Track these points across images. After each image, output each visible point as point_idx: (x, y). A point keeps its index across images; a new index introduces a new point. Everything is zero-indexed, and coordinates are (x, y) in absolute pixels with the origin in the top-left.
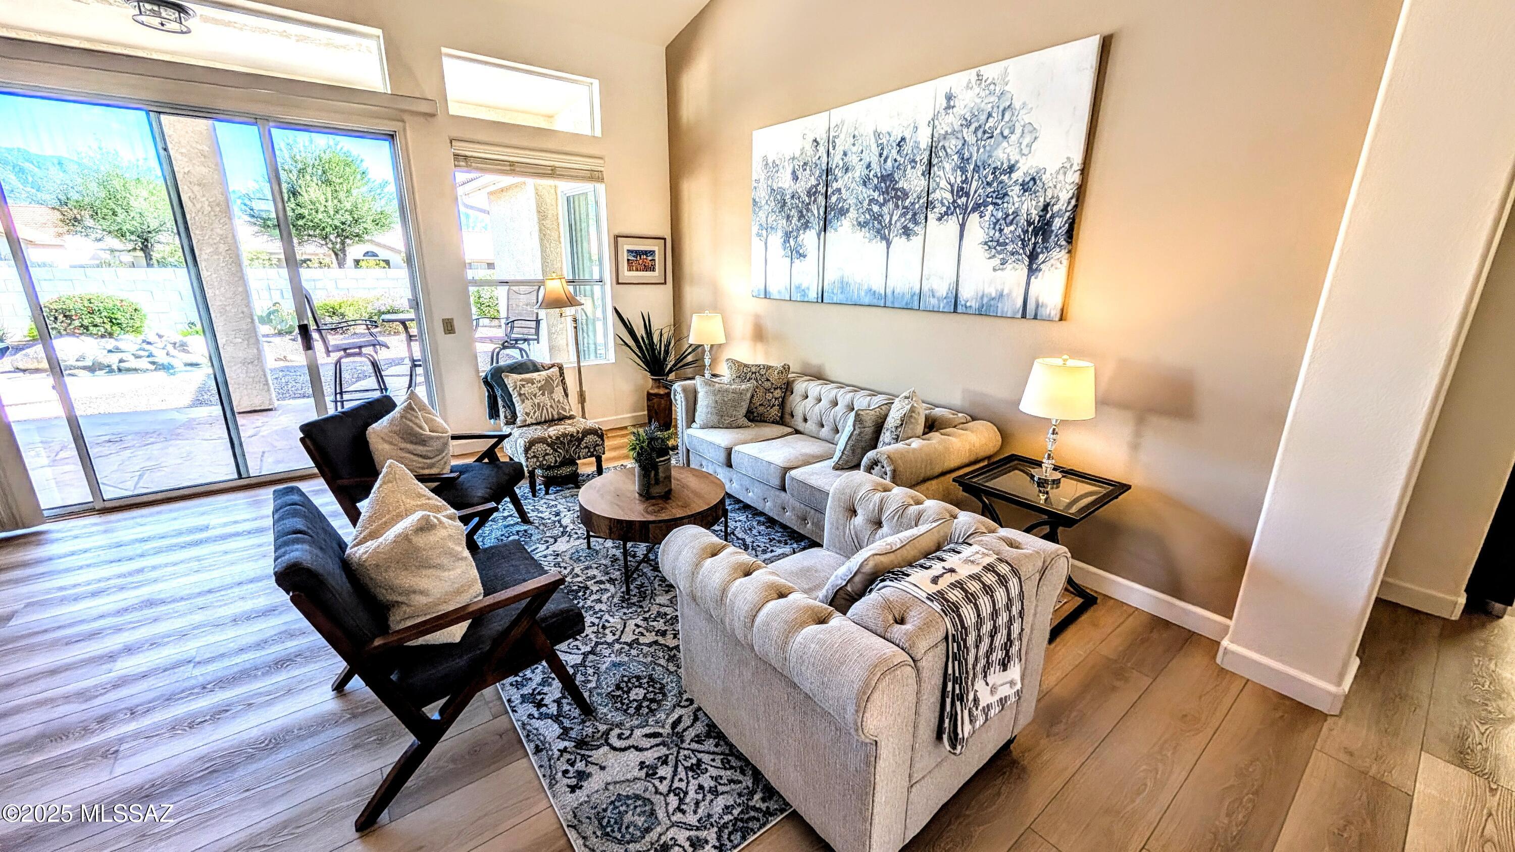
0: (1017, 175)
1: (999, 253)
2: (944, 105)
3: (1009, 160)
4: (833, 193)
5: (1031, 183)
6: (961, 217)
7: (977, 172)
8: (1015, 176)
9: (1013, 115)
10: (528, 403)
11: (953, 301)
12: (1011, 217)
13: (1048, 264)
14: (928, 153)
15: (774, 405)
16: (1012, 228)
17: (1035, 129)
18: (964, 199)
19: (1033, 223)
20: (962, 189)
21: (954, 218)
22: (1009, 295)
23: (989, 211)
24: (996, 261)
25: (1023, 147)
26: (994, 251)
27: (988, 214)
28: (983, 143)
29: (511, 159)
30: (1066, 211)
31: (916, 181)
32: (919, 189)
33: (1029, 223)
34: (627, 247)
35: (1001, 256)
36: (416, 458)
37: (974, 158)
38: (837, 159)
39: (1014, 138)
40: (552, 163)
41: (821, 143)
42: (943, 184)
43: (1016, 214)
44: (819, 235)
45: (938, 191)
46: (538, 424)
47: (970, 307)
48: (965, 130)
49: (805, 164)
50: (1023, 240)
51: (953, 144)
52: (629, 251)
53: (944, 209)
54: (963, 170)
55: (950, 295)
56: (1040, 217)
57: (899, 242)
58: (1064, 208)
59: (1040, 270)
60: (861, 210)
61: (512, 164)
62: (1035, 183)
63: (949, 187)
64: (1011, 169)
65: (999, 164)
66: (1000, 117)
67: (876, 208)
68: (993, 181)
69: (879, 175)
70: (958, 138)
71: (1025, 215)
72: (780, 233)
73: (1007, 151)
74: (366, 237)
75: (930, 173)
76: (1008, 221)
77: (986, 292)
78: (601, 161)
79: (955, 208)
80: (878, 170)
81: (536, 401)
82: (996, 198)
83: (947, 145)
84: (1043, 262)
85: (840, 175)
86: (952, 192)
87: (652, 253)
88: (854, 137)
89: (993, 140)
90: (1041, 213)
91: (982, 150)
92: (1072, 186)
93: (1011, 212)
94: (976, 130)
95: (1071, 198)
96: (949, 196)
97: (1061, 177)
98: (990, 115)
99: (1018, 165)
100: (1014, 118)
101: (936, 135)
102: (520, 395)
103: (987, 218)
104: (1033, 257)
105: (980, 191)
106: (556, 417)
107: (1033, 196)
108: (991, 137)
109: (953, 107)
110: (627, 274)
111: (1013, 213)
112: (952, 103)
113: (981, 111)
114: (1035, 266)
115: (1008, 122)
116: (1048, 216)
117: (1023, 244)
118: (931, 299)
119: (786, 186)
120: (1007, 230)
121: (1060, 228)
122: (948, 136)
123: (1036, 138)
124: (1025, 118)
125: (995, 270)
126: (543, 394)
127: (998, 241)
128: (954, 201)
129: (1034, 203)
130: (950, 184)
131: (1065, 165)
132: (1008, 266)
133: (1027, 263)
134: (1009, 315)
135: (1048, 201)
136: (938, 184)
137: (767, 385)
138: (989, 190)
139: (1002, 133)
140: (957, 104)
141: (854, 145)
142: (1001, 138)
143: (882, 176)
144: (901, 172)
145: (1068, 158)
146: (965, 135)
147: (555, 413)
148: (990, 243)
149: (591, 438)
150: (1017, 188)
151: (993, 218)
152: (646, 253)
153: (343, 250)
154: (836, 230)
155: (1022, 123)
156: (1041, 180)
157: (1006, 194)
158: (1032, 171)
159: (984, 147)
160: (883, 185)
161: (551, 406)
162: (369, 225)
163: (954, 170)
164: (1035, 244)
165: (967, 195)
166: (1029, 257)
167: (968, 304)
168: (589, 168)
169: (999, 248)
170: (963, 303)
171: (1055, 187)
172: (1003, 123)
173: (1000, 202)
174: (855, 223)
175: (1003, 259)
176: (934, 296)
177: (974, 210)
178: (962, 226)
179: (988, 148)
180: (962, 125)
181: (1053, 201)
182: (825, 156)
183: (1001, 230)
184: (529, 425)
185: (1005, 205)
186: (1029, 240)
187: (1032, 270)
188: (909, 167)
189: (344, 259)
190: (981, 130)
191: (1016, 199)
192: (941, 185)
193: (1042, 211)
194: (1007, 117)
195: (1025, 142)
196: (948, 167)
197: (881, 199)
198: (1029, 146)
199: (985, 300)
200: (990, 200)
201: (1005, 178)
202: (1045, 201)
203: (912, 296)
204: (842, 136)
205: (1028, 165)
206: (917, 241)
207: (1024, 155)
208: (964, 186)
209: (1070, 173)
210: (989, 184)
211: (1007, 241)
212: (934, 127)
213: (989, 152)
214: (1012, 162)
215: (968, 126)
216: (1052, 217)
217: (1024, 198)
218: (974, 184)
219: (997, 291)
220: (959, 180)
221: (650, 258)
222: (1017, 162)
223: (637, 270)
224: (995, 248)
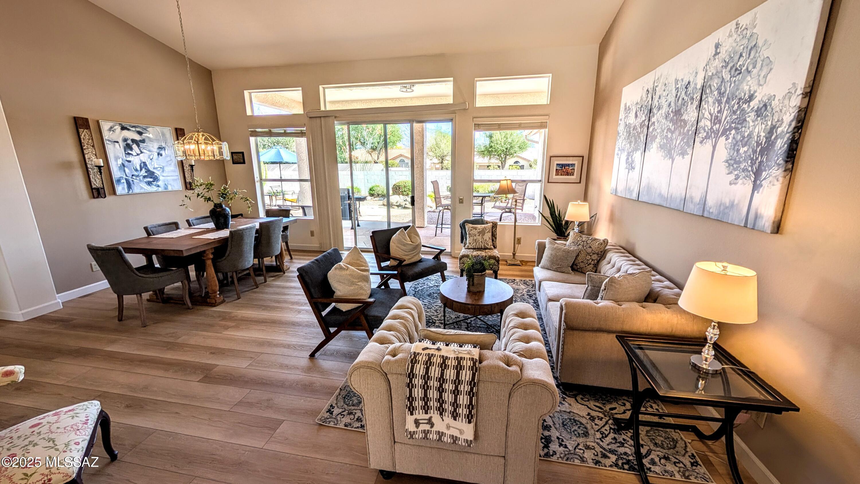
0: (754, 104)
1: (735, 169)
2: (714, 53)
3: (750, 91)
4: (651, 126)
5: (764, 109)
6: (714, 140)
7: (728, 103)
8: (752, 104)
9: (757, 52)
10: (472, 238)
11: (702, 206)
12: (746, 139)
13: (768, 181)
14: (701, 91)
15: (590, 264)
16: (745, 149)
17: (771, 61)
18: (717, 126)
19: (761, 144)
20: (717, 117)
21: (710, 141)
22: (737, 204)
23: (732, 135)
24: (732, 177)
25: (761, 78)
26: (731, 167)
27: (731, 137)
28: (734, 78)
29: (499, 123)
30: (787, 133)
31: (692, 113)
32: (693, 119)
33: (758, 144)
34: (556, 162)
35: (736, 173)
36: (400, 250)
37: (727, 92)
38: (656, 102)
39: (755, 71)
40: (520, 122)
41: (650, 91)
42: (707, 115)
43: (750, 136)
44: (642, 154)
45: (703, 120)
46: (474, 249)
47: (712, 212)
48: (724, 71)
49: (642, 106)
50: (752, 159)
51: (715, 83)
52: (557, 164)
53: (705, 134)
54: (720, 102)
55: (701, 202)
56: (767, 138)
57: (678, 159)
58: (786, 130)
59: (762, 186)
60: (662, 137)
61: (499, 125)
62: (766, 109)
63: (710, 116)
64: (751, 97)
65: (743, 94)
66: (748, 56)
67: (669, 135)
68: (737, 110)
69: (674, 111)
70: (719, 77)
71: (756, 138)
72: (626, 153)
73: (750, 83)
74: (515, 155)
75: (700, 107)
76: (744, 143)
77: (723, 201)
78: (548, 117)
79: (711, 133)
80: (674, 107)
81: (475, 238)
82: (738, 124)
83: (712, 84)
84: (765, 179)
85: (656, 112)
86: (711, 121)
87: (573, 165)
88: (665, 85)
89: (741, 75)
90: (767, 135)
91: (733, 85)
92: (795, 109)
93: (746, 134)
94: (731, 68)
95: (792, 121)
96: (708, 123)
97: (786, 102)
98: (741, 55)
99: (756, 94)
100: (757, 55)
101: (707, 77)
102: (469, 234)
103: (730, 141)
104: (757, 174)
105: (728, 118)
106: (483, 247)
107: (764, 120)
108: (740, 74)
109: (719, 53)
110: (554, 177)
111: (748, 135)
112: (718, 51)
113: (735, 53)
114: (758, 182)
115: (752, 59)
116: (773, 137)
117: (751, 162)
118: (690, 204)
119: (632, 122)
120: (742, 150)
121: (780, 148)
122: (713, 77)
123: (771, 69)
124: (765, 53)
125: (731, 184)
126: (479, 235)
127: (735, 160)
128: (712, 128)
129: (763, 126)
130: (710, 114)
131: (791, 90)
132: (740, 181)
133: (753, 179)
134: (736, 223)
135: (774, 124)
136: (704, 114)
137: (589, 250)
138: (735, 117)
139: (747, 69)
140: (721, 51)
141: (664, 90)
142: (746, 73)
143: (675, 111)
144: (685, 107)
145: (794, 84)
146: (723, 75)
147: (483, 245)
148: (730, 162)
149: (492, 261)
150: (753, 114)
151: (734, 140)
152: (568, 165)
153: (505, 161)
154: (649, 151)
155: (762, 58)
156: (771, 105)
157: (745, 120)
158: (765, 99)
159: (735, 82)
160: (675, 117)
161: (481, 242)
162: (517, 149)
163: (714, 103)
164: (761, 162)
165: (720, 122)
166: (754, 174)
167: (711, 211)
168: (540, 121)
169: (735, 166)
170: (708, 209)
171: (781, 111)
172: (749, 60)
173: (740, 126)
174: (659, 146)
175: (736, 175)
176: (692, 202)
177: (722, 135)
178: (714, 147)
179: (737, 83)
180: (722, 67)
181: (779, 123)
182: (651, 100)
183: (738, 150)
184: (470, 249)
185: (743, 129)
186: (757, 159)
187: (756, 187)
188: (690, 103)
189: (505, 165)
190: (734, 69)
191: (751, 124)
192: (705, 116)
193: (769, 133)
194: (752, 56)
195: (763, 74)
196: (711, 100)
197: (673, 129)
198: (765, 77)
199: (722, 208)
200: (733, 125)
201: (745, 106)
202: (772, 124)
203: (681, 201)
204: (660, 86)
205: (763, 94)
206: (688, 157)
207: (761, 85)
208: (719, 115)
209: (793, 98)
210: (734, 112)
211: (741, 160)
212: (706, 71)
213: (738, 85)
214: (752, 92)
215: (726, 67)
216: (776, 138)
217: (756, 123)
218: (725, 112)
219: (730, 201)
220: (716, 110)
221: (571, 168)
222: (755, 92)
223: (561, 175)
224: (732, 165)
